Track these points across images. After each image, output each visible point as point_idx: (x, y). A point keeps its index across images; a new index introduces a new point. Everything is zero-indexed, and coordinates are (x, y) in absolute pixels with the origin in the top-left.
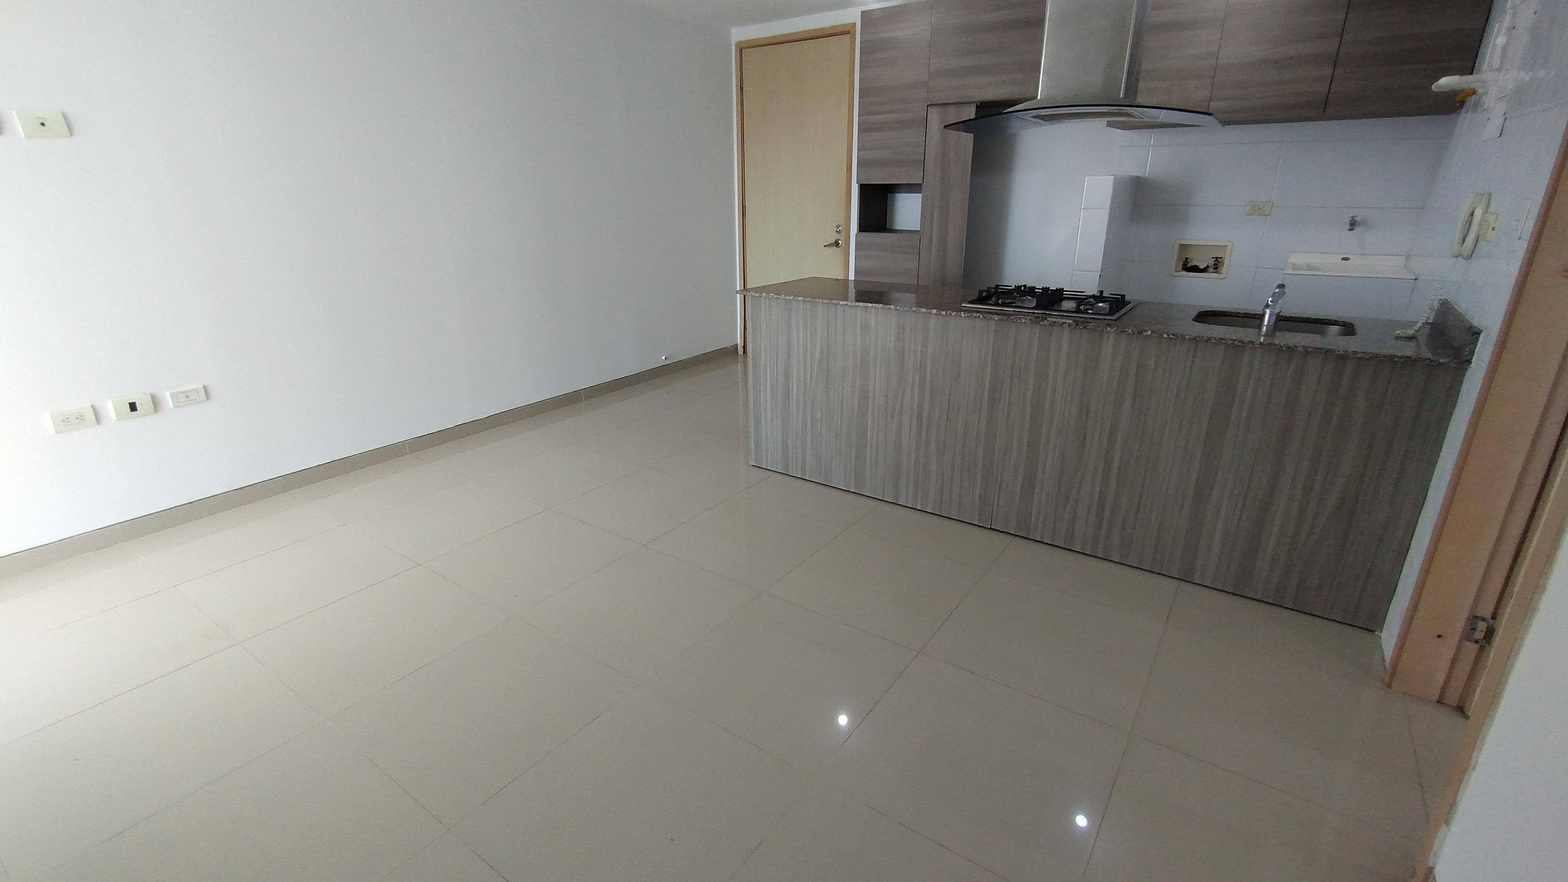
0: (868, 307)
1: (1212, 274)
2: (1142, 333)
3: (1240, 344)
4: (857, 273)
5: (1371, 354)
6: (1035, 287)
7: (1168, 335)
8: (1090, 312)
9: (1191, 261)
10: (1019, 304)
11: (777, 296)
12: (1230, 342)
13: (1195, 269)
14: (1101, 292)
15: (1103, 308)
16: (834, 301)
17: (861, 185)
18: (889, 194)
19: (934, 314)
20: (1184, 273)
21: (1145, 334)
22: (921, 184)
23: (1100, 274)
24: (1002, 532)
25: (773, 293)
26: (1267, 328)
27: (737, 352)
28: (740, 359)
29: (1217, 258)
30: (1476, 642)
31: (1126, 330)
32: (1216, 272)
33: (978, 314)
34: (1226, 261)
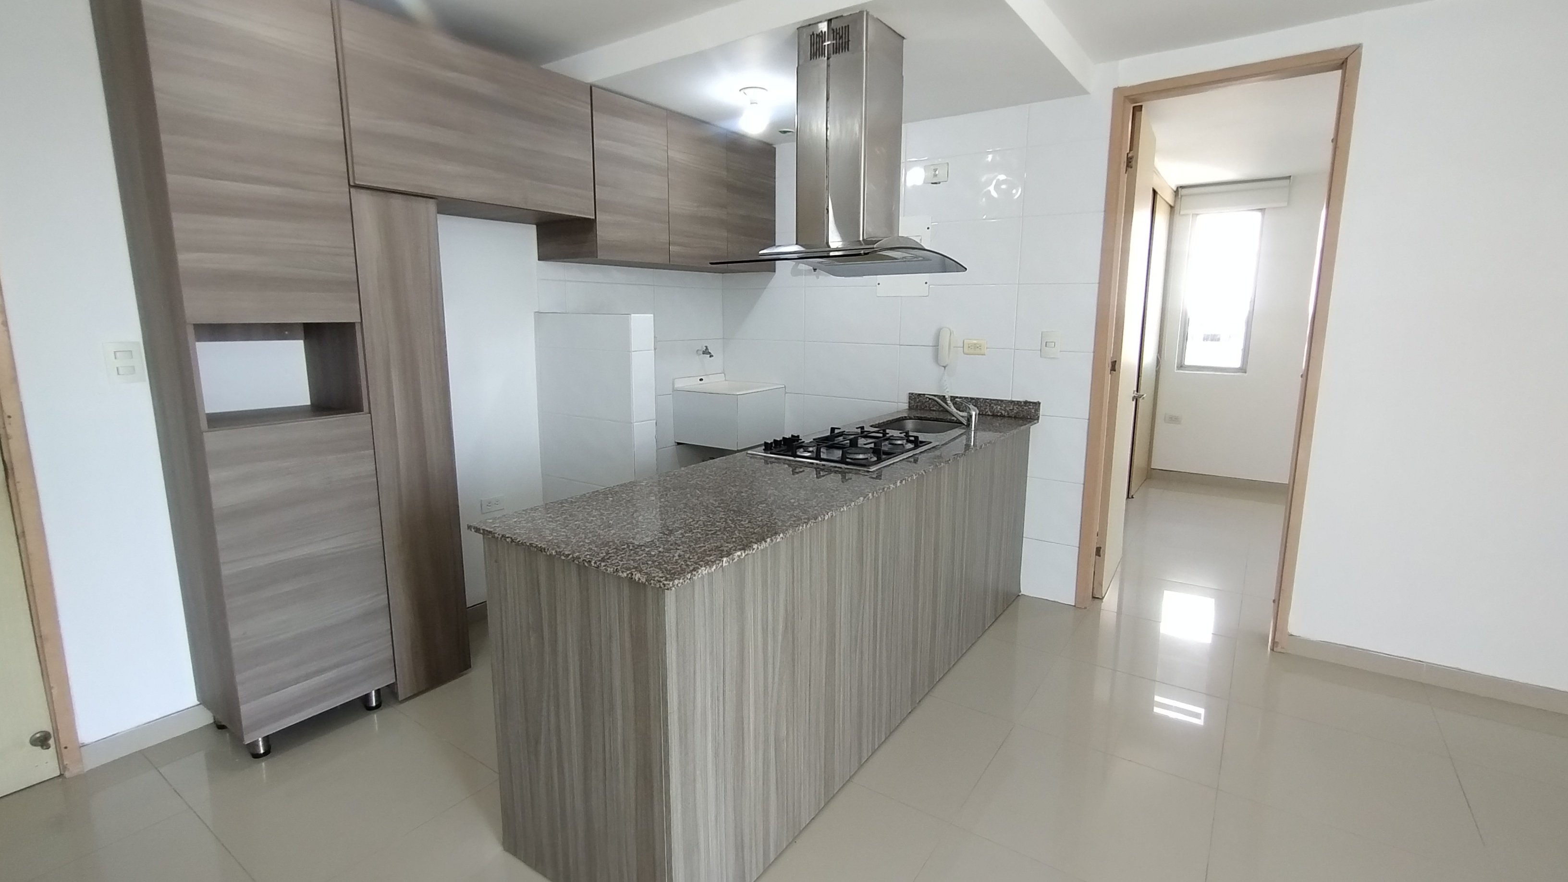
17: (195, 326)
22: (357, 323)
23: (655, 421)
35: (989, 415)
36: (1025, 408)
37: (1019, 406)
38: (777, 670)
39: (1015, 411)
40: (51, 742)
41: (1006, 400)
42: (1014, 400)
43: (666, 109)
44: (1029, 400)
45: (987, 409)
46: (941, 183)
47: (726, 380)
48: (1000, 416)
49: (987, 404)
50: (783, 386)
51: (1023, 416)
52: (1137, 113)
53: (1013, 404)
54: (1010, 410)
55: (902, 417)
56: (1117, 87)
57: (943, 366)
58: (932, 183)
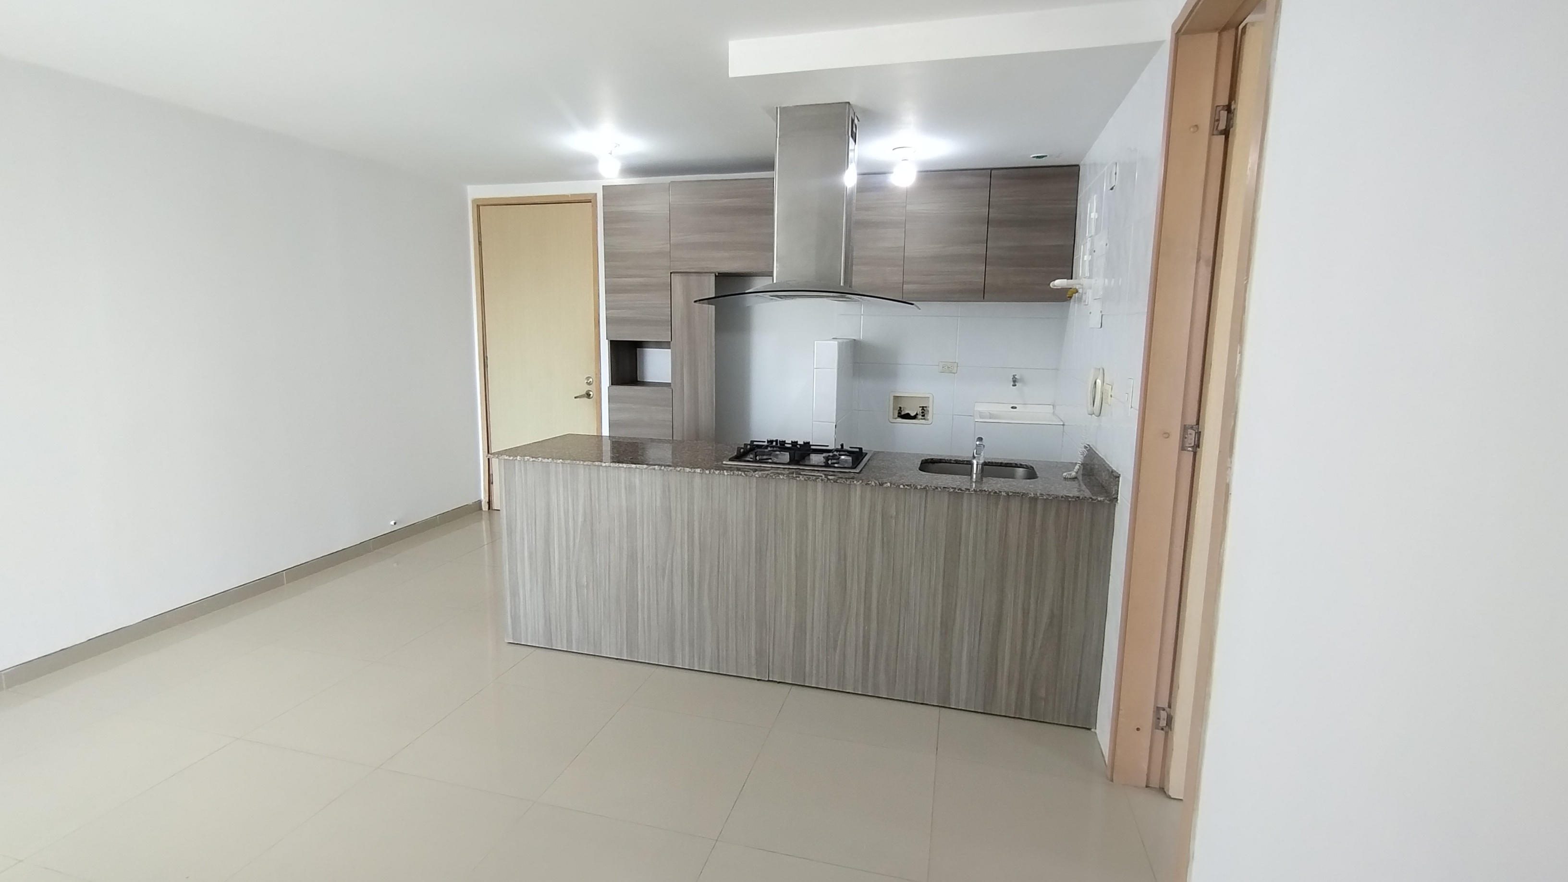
0: (632, 468)
1: (921, 420)
2: (883, 485)
3: (960, 491)
4: (611, 425)
5: (1053, 496)
6: (785, 441)
7: (904, 486)
8: (836, 465)
9: (903, 410)
10: (775, 460)
11: (534, 459)
12: (952, 490)
13: (907, 416)
14: (842, 445)
15: (846, 461)
16: (597, 463)
17: (611, 341)
18: (638, 349)
19: (698, 473)
20: (900, 420)
21: (885, 485)
22: (670, 342)
23: (835, 424)
24: (779, 682)
25: (529, 456)
26: (976, 476)
27: (481, 509)
28: (485, 516)
29: (923, 407)
30: (1162, 729)
31: (869, 483)
32: (924, 419)
33: (740, 472)
34: (930, 409)
36: (1111, 480)
39: (1108, 483)
47: (1052, 413)
48: (1102, 487)
53: (1109, 472)
54: (1107, 480)
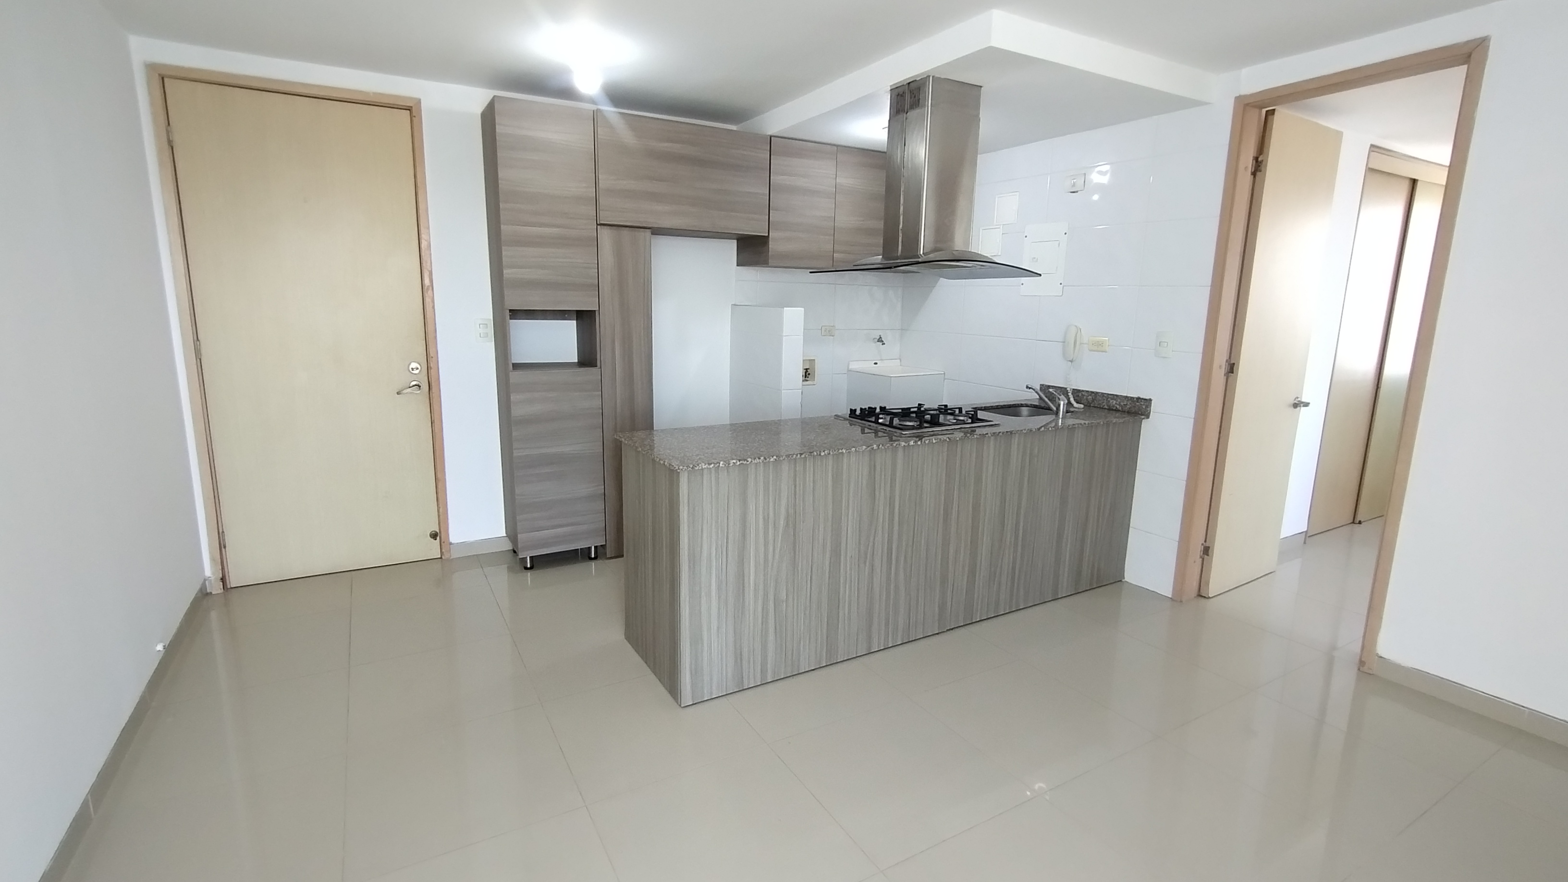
17: (510, 310)
22: (595, 311)
26: (1062, 414)
34: (815, 371)
35: (1105, 409)
36: (1137, 404)
37: (1132, 401)
38: (777, 551)
39: (1128, 406)
40: (438, 538)
41: (1121, 396)
42: (1128, 395)
43: (837, 146)
44: (1141, 397)
45: (1104, 402)
46: (1079, 192)
47: (901, 365)
48: (1115, 410)
49: (1104, 398)
50: (943, 373)
51: (1135, 411)
52: (1270, 117)
53: (1127, 399)
54: (1124, 405)
55: (1018, 404)
56: (1238, 95)
57: (1070, 361)
58: (1071, 192)
